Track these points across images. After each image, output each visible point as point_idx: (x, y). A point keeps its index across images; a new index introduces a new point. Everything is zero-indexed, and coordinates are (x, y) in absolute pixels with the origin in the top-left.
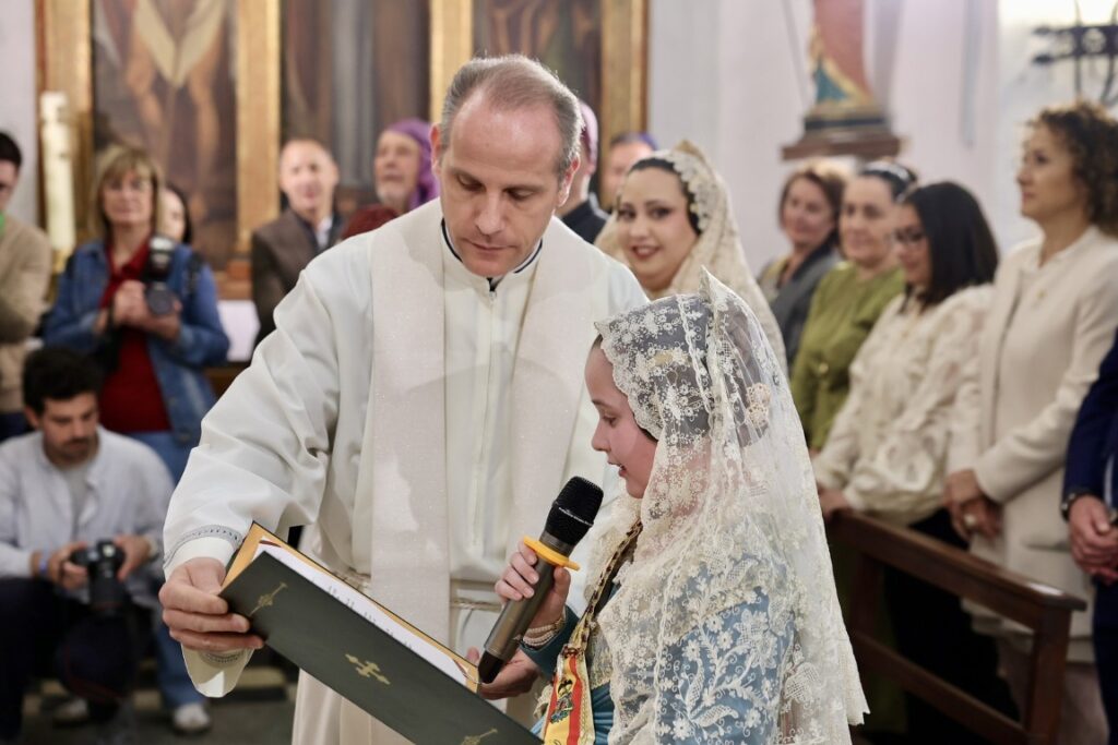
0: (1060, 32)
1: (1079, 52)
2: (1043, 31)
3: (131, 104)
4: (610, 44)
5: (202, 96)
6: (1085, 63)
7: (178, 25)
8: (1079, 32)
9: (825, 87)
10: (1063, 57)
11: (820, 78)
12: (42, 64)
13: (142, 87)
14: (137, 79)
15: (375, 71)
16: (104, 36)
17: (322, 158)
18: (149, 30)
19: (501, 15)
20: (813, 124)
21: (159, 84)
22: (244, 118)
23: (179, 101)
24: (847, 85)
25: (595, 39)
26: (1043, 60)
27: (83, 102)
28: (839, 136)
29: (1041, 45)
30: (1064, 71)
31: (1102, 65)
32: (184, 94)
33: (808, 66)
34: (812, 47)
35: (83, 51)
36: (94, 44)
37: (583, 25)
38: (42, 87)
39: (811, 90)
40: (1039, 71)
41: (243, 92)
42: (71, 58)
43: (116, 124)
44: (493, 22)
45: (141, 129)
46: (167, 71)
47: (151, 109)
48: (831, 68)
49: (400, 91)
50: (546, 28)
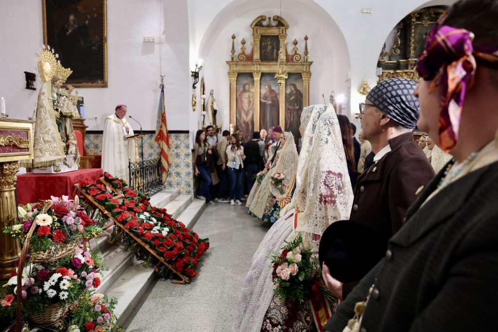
2: (357, 114)
3: (241, 125)
5: (250, 123)
7: (247, 114)
12: (230, 120)
13: (242, 123)
14: (242, 121)
16: (238, 116)
17: (265, 132)
18: (243, 115)
19: (289, 112)
21: (244, 122)
22: (255, 126)
23: (247, 124)
26: (357, 118)
27: (235, 125)
29: (357, 116)
32: (248, 123)
35: (235, 118)
36: (236, 117)
38: (230, 123)
40: (356, 119)
41: (255, 123)
42: (234, 119)
43: (239, 127)
45: (242, 128)
46: (245, 120)
47: (243, 125)
49: (275, 122)
50: (295, 113)
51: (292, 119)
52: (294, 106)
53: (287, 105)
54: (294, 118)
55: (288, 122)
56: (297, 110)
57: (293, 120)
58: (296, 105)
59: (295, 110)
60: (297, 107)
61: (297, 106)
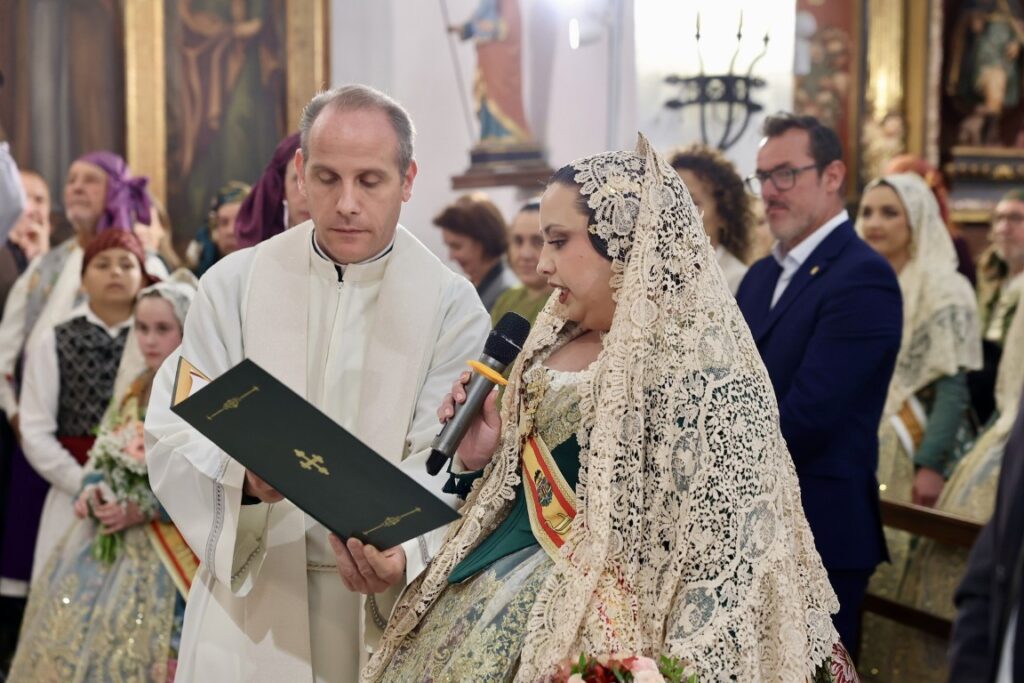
0: (688, 81)
1: (703, 99)
2: (673, 80)
4: (294, 81)
6: (709, 108)
8: (703, 81)
9: (489, 125)
10: (690, 102)
11: (484, 116)
15: (72, 102)
19: (192, 54)
20: (479, 157)
24: (508, 123)
25: (281, 77)
26: (674, 105)
28: (502, 168)
29: (672, 92)
30: (691, 113)
31: (722, 109)
33: (474, 105)
34: (476, 89)
37: (269, 64)
39: (477, 127)
40: (670, 114)
44: (185, 60)
48: (493, 108)
49: (97, 123)
50: (234, 66)
51: (215, 108)
52: (228, 19)
53: (182, 11)
54: (226, 99)
55: (191, 129)
56: (252, 44)
57: (223, 117)
58: (238, 10)
59: (234, 42)
60: (250, 28)
61: (248, 18)
